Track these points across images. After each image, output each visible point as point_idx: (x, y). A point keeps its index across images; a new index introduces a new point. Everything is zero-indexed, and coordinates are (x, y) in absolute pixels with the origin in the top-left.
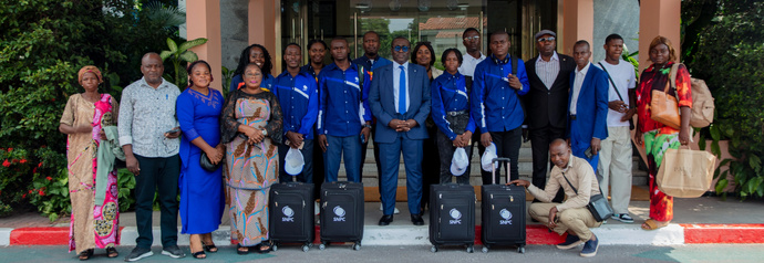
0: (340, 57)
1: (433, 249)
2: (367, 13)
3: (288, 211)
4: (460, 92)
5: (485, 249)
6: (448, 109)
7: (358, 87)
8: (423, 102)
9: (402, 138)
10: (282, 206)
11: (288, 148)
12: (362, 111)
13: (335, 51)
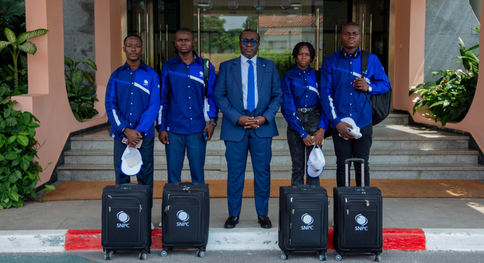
0: (184, 49)
1: (283, 257)
2: (208, 11)
3: (123, 217)
4: (311, 88)
5: (339, 257)
6: (298, 105)
7: (202, 82)
8: (272, 98)
9: (250, 137)
10: (116, 211)
11: (125, 146)
12: (207, 107)
13: (179, 43)
